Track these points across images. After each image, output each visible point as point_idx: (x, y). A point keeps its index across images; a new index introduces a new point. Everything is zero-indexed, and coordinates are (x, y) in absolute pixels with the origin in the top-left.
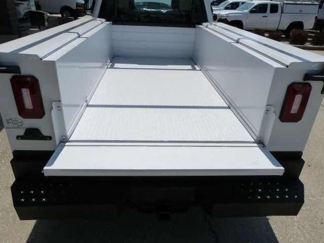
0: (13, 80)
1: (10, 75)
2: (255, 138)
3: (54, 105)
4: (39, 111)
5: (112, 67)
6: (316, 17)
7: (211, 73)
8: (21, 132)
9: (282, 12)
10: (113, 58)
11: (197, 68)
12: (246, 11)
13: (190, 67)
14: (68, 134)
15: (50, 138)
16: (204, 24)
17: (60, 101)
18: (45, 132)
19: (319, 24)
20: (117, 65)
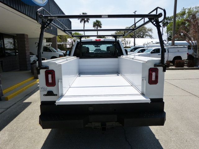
0: (46, 72)
1: (45, 70)
2: (140, 92)
3: (60, 80)
4: (53, 84)
5: (79, 76)
6: (188, 54)
7: (126, 76)
8: (46, 93)
9: (168, 52)
10: (80, 73)
11: (119, 75)
12: (149, 53)
13: (116, 75)
14: (64, 93)
15: (56, 95)
16: (121, 56)
17: (62, 79)
18: (55, 93)
19: (190, 57)
20: (81, 76)
